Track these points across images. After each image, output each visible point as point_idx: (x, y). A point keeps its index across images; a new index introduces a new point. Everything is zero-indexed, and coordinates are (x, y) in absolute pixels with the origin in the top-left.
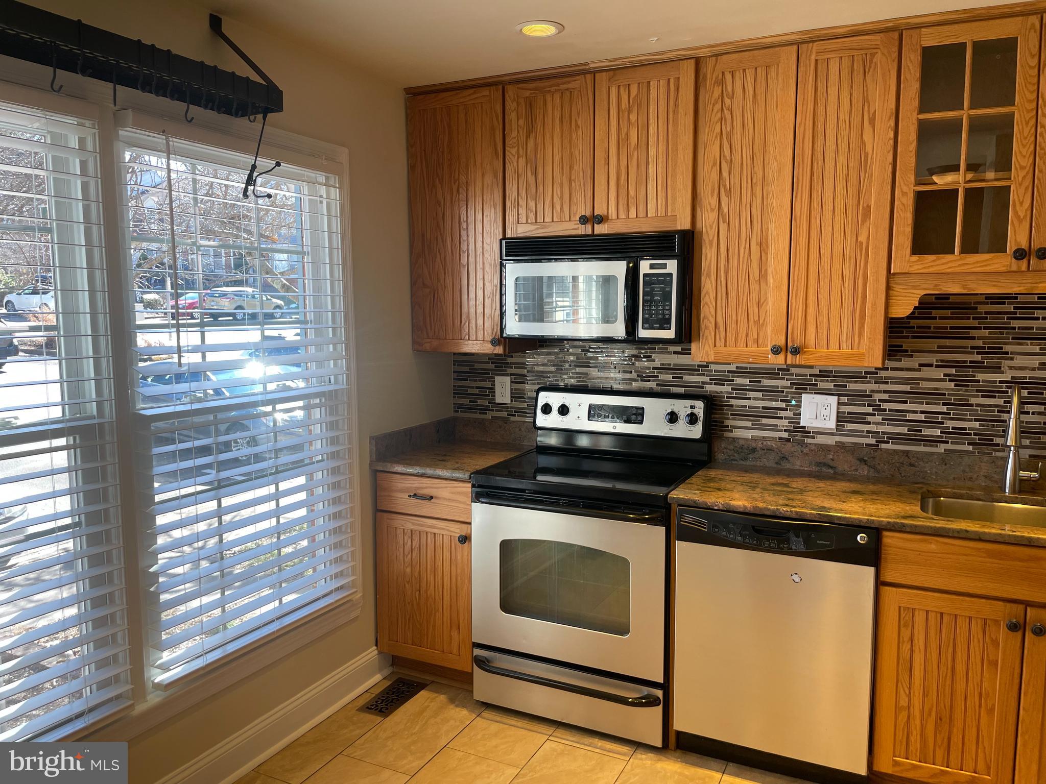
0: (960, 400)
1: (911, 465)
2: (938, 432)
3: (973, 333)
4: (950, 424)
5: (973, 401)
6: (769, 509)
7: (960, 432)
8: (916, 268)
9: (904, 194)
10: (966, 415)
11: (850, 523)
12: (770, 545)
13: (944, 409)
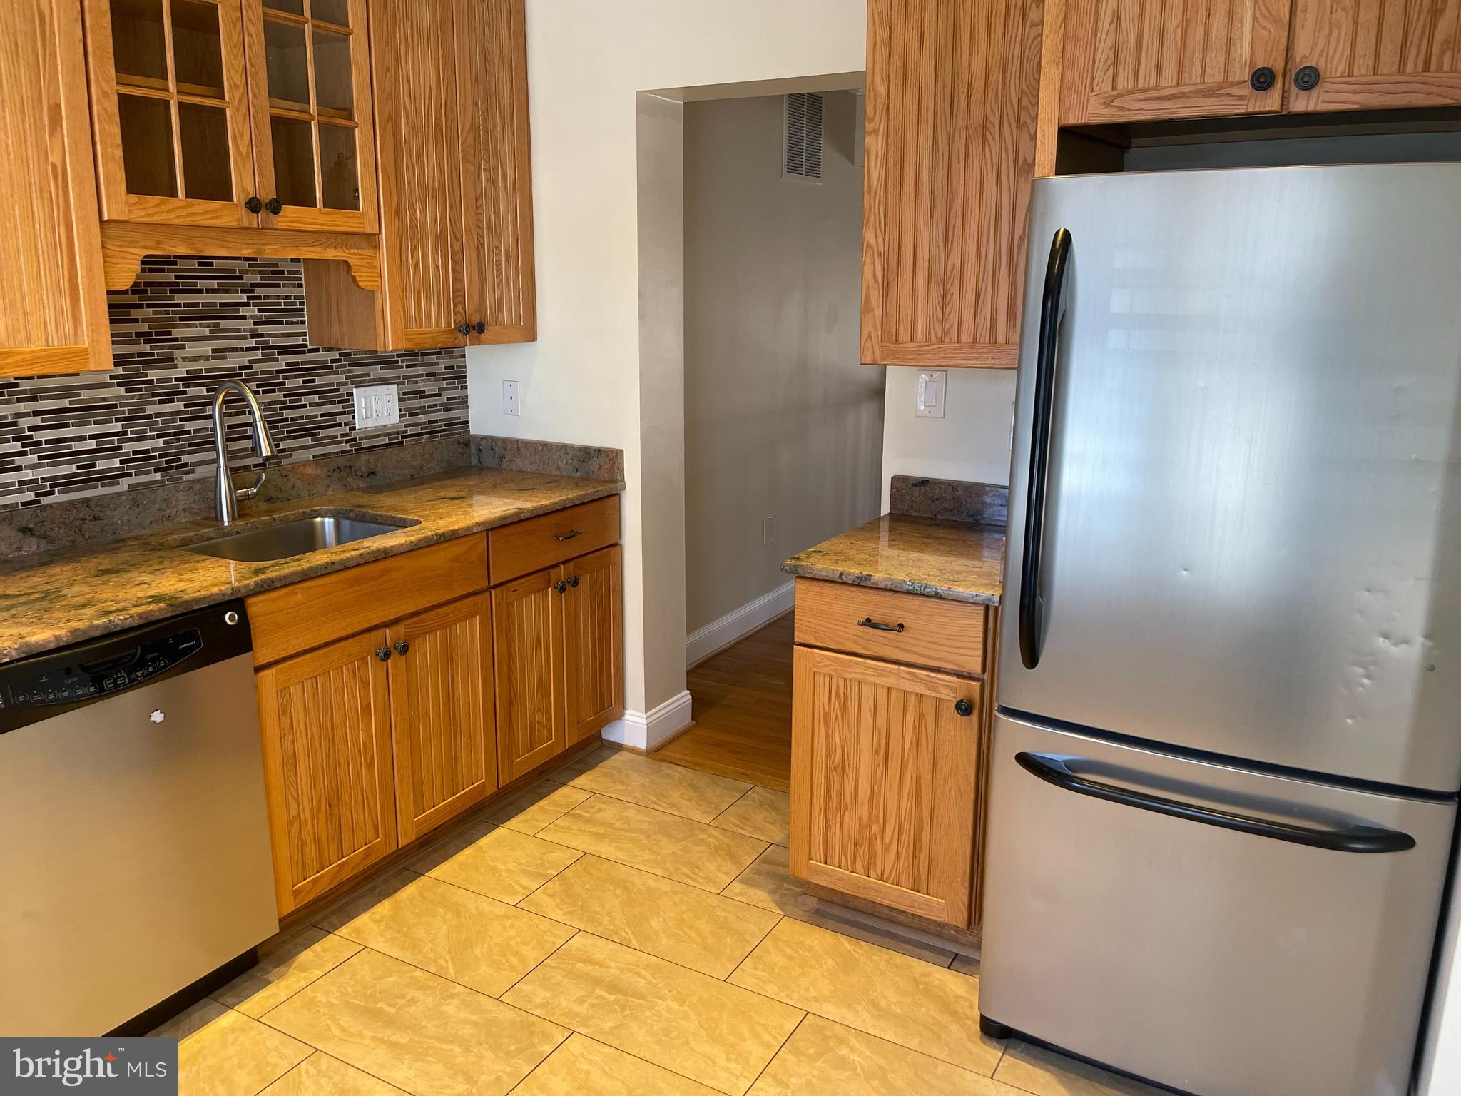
0: (136, 411)
1: (96, 518)
2: (116, 463)
3: (135, 313)
4: (128, 448)
5: (151, 410)
6: (97, 627)
7: (142, 456)
8: (139, 215)
9: (105, 94)
10: (145, 431)
11: (213, 603)
12: (115, 682)
13: (118, 427)
